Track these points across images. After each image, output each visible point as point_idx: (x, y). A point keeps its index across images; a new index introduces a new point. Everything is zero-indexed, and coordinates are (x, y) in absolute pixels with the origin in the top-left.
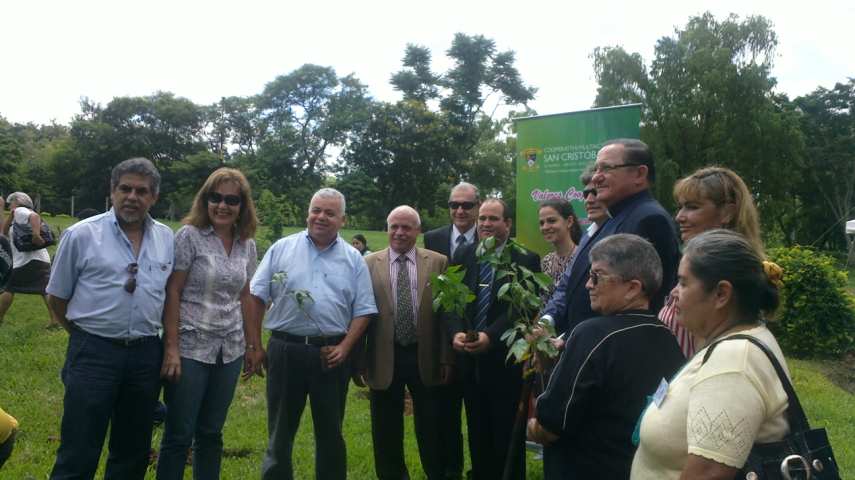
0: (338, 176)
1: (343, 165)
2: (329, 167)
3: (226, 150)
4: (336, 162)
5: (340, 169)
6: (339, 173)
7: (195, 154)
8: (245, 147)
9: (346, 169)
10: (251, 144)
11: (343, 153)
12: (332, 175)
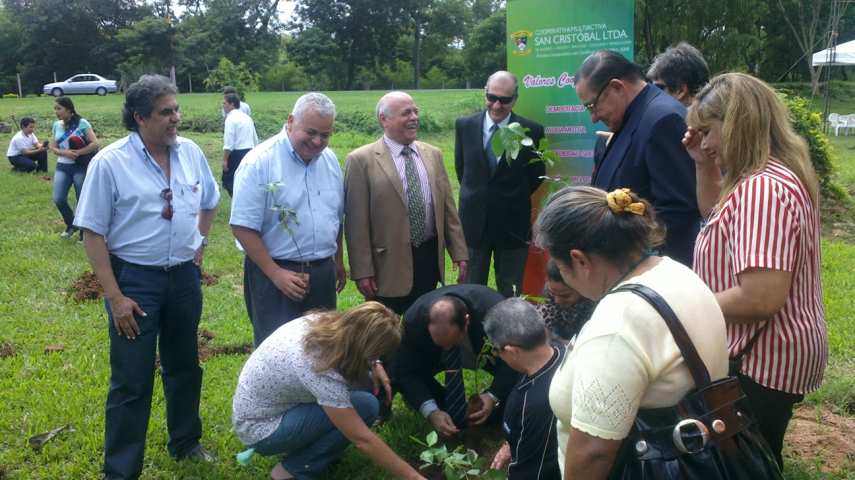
0: (293, 34)
1: (298, 22)
2: (284, 25)
3: (172, 13)
4: (291, 20)
5: (295, 26)
6: (294, 30)
7: (142, 19)
8: (193, 8)
9: (301, 26)
10: (198, 5)
11: (297, 8)
12: (288, 33)
